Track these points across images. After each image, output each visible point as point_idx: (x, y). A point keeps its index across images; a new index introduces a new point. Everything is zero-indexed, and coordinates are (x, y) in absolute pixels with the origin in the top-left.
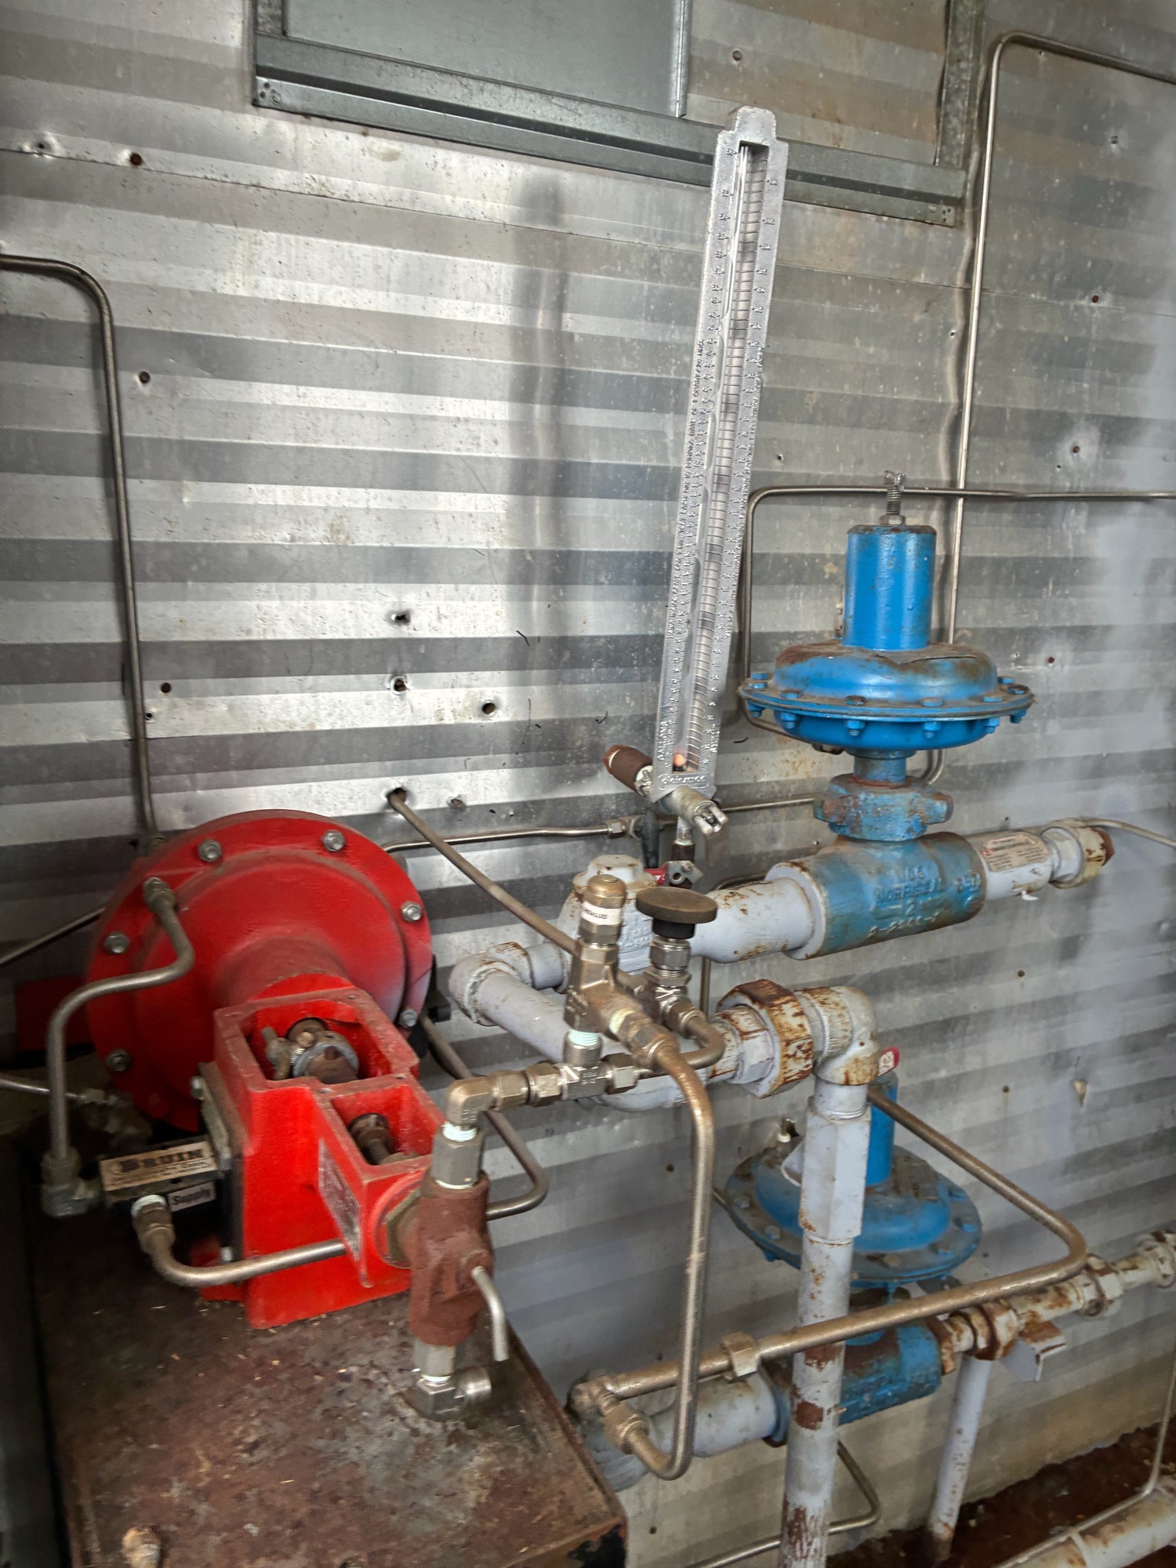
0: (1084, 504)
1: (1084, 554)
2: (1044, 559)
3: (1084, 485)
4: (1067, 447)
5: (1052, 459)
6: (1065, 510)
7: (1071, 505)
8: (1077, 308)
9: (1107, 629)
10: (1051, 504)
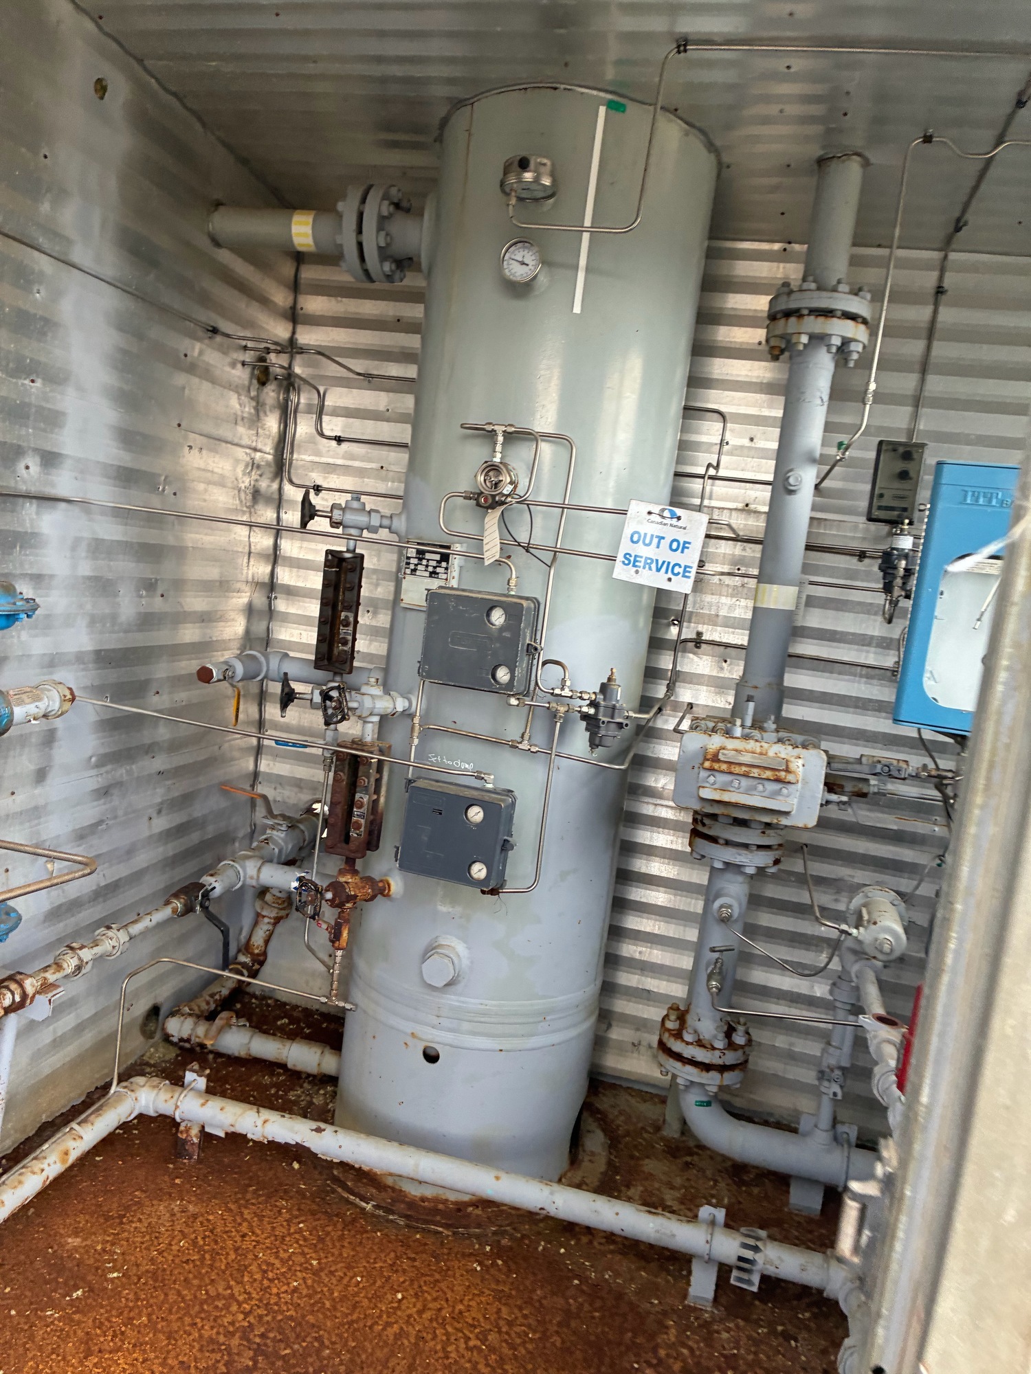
0: (34, 501)
1: (36, 531)
2: (14, 531)
3: (33, 489)
4: (21, 465)
5: (14, 472)
6: (24, 503)
7: (28, 500)
8: (23, 385)
9: (52, 576)
10: (16, 499)
